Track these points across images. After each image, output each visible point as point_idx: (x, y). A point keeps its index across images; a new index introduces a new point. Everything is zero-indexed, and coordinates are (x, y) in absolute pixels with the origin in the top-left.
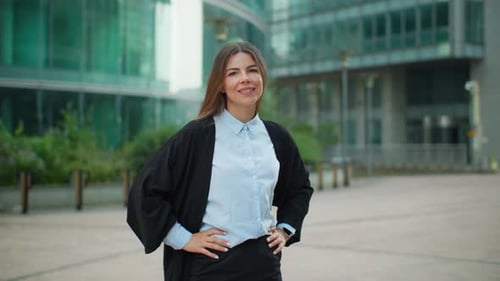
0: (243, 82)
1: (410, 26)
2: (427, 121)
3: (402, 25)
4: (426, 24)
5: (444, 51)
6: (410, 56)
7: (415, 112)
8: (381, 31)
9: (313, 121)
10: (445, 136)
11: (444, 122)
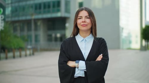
0: (83, 22)
1: (49, 7)
2: (53, 35)
3: (46, 6)
4: (54, 6)
5: (59, 15)
6: (49, 16)
7: (50, 32)
8: (40, 8)
9: (19, 35)
10: (59, 40)
11: (58, 35)
